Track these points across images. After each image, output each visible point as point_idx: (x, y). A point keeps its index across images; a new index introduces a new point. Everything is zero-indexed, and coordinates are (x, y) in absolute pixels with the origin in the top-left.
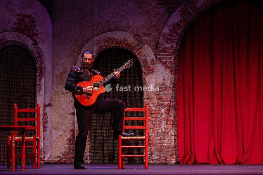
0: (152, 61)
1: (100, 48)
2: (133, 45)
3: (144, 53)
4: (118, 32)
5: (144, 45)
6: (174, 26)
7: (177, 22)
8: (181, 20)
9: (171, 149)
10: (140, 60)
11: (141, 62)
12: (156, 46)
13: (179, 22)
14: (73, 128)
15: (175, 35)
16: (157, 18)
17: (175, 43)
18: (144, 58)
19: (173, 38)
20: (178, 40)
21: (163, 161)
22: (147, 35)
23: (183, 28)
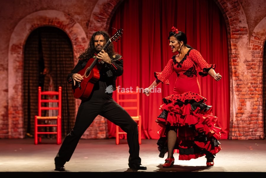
0: (83, 39)
1: (32, 26)
2: (64, 23)
3: (75, 32)
5: (75, 23)
6: (104, 5)
7: (108, 1)
9: (101, 125)
10: (72, 38)
11: (73, 41)
12: (87, 25)
13: (110, 2)
14: (6, 104)
15: (106, 14)
17: (106, 22)
18: (75, 36)
19: (104, 17)
20: (108, 19)
21: (93, 136)
22: (79, 14)
23: (113, 8)
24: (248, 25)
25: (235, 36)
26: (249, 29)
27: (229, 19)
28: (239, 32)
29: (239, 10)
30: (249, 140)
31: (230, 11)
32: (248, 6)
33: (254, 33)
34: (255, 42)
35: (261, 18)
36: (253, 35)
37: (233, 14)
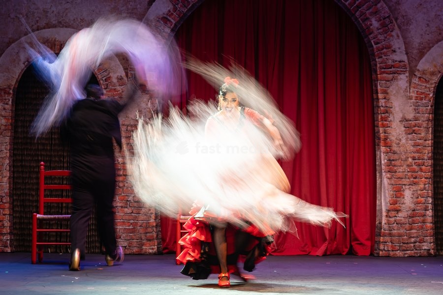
0: (120, 79)
3: (106, 66)
4: (62, 29)
6: (157, 20)
7: (164, 14)
8: (169, 11)
9: (149, 230)
10: (100, 77)
11: (101, 82)
13: (167, 14)
16: (129, 6)
18: (105, 74)
21: (135, 250)
23: (173, 25)
24: (408, 57)
25: (385, 75)
26: (409, 63)
27: (375, 46)
28: (393, 69)
29: (392, 31)
30: (410, 257)
31: (376, 32)
32: (407, 24)
33: (419, 70)
34: (419, 87)
35: (431, 45)
36: (416, 73)
37: (381, 37)
